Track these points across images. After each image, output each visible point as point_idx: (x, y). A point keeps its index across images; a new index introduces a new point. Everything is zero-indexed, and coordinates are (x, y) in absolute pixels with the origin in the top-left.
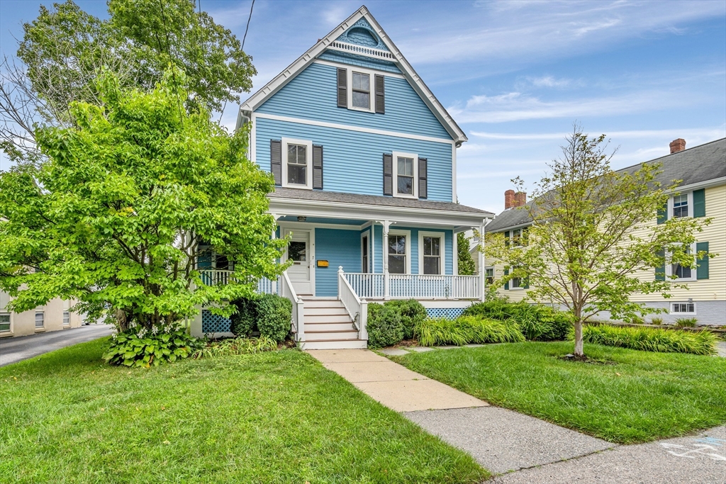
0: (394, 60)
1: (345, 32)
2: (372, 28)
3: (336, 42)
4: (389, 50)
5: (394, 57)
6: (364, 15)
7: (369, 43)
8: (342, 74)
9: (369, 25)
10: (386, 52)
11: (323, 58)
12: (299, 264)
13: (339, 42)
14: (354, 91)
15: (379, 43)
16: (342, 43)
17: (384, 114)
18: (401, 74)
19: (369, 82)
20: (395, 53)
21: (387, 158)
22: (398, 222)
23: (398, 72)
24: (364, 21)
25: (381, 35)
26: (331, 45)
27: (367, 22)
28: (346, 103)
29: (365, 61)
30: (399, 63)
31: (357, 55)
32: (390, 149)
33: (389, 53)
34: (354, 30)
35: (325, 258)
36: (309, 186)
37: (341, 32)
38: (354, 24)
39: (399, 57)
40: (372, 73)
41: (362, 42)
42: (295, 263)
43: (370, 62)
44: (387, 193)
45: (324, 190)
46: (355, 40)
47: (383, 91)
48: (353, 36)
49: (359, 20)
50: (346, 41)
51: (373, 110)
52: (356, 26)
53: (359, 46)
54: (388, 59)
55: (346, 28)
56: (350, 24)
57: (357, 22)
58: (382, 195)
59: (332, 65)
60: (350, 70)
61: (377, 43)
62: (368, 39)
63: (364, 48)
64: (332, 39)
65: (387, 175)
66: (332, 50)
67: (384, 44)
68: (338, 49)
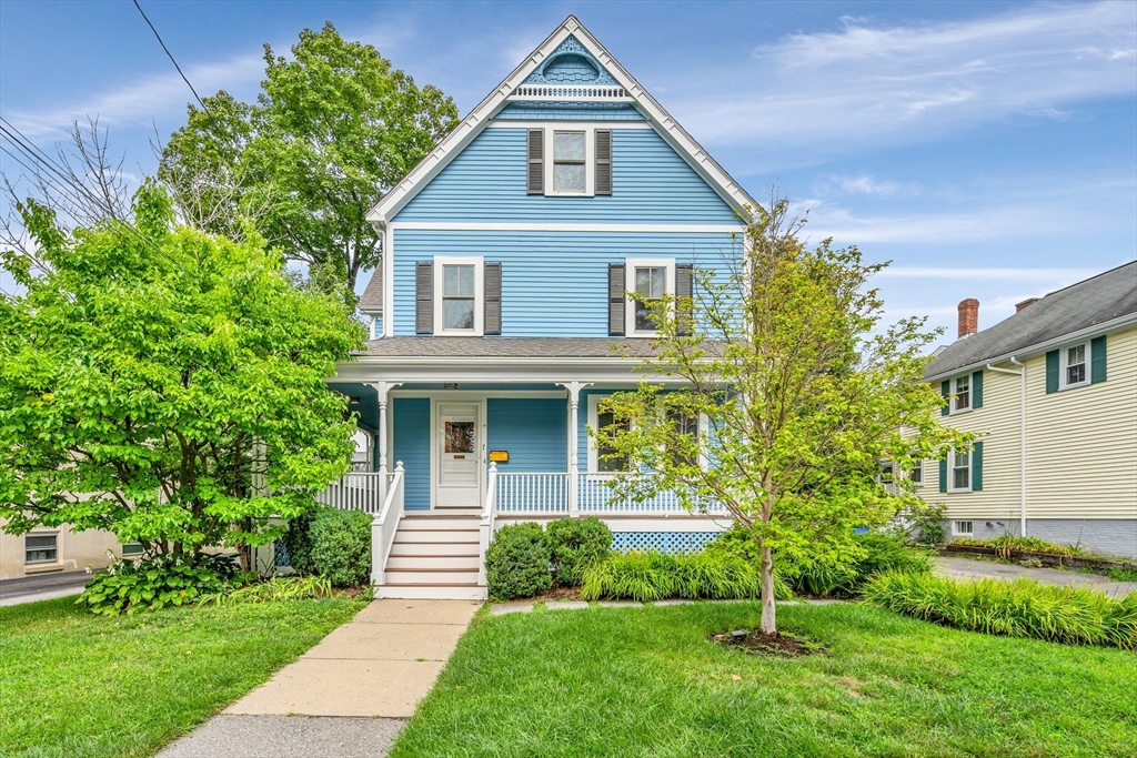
0: (629, 99)
1: (539, 67)
2: (587, 51)
3: (523, 87)
4: (618, 83)
5: (628, 94)
6: (572, 31)
7: (584, 78)
8: (536, 139)
9: (582, 46)
10: (614, 87)
11: (502, 117)
12: (463, 457)
13: (527, 86)
14: (556, 163)
15: (601, 74)
16: (533, 86)
17: (610, 195)
18: (644, 121)
19: (584, 144)
20: (629, 86)
21: (616, 271)
22: (596, 384)
23: (637, 118)
24: (572, 42)
25: (604, 60)
26: (514, 93)
27: (578, 42)
28: (541, 187)
29: (577, 109)
30: (637, 103)
31: (564, 103)
32: (622, 255)
33: (618, 88)
34: (558, 61)
35: (502, 447)
36: (478, 330)
37: (531, 67)
38: (555, 51)
39: (635, 93)
40: (590, 130)
41: (572, 78)
42: (455, 457)
43: (586, 109)
44: (616, 333)
45: (503, 335)
46: (560, 77)
47: (608, 156)
48: (556, 71)
49: (564, 42)
50: (541, 82)
51: (590, 191)
52: (558, 53)
53: (567, 87)
54: (618, 99)
55: (539, 59)
56: (547, 51)
57: (560, 46)
58: (607, 336)
59: (520, 125)
60: (549, 129)
61: (597, 74)
62: (583, 71)
63: (577, 87)
64: (514, 84)
65: (616, 301)
66: (519, 102)
67: (609, 74)
68: (527, 98)
